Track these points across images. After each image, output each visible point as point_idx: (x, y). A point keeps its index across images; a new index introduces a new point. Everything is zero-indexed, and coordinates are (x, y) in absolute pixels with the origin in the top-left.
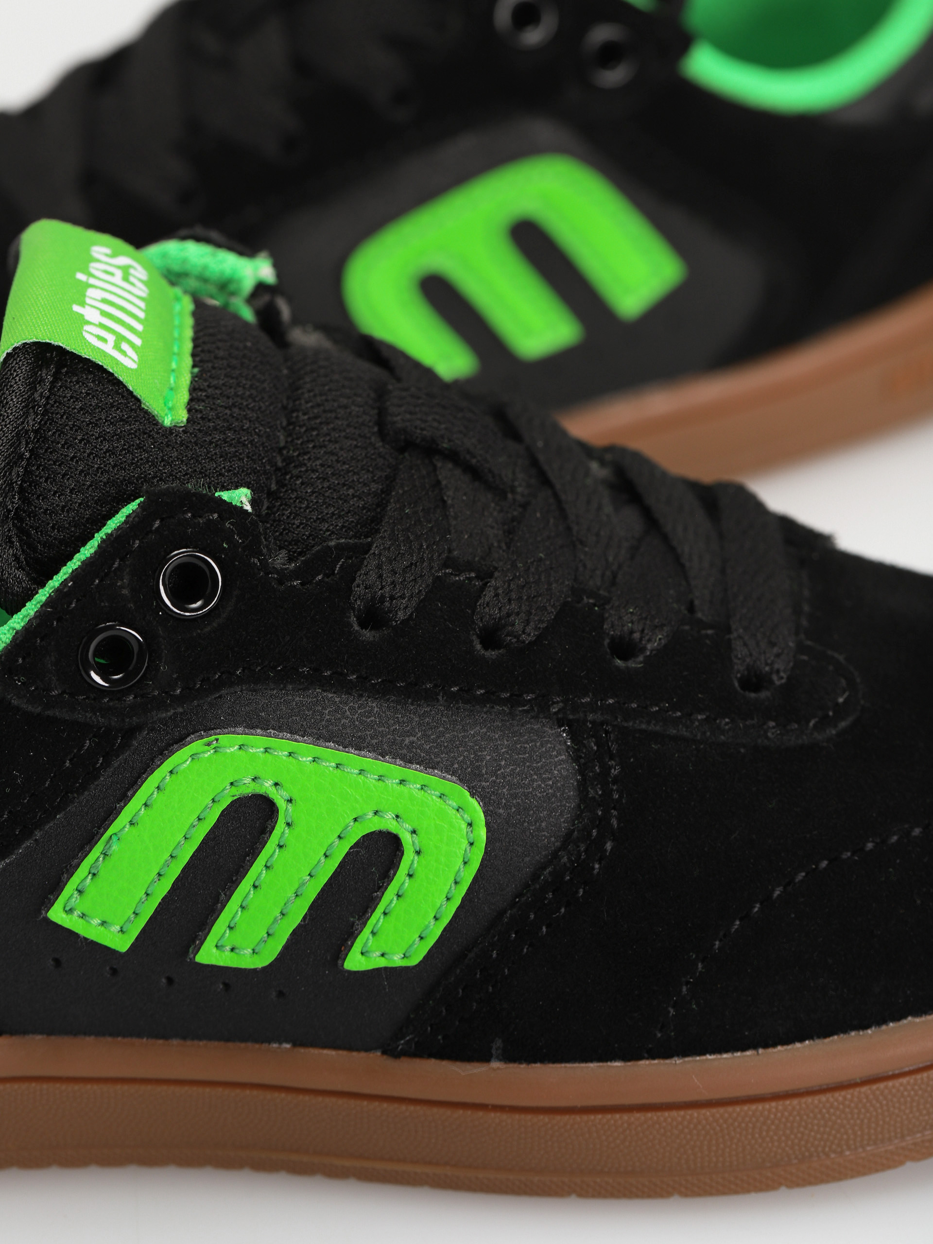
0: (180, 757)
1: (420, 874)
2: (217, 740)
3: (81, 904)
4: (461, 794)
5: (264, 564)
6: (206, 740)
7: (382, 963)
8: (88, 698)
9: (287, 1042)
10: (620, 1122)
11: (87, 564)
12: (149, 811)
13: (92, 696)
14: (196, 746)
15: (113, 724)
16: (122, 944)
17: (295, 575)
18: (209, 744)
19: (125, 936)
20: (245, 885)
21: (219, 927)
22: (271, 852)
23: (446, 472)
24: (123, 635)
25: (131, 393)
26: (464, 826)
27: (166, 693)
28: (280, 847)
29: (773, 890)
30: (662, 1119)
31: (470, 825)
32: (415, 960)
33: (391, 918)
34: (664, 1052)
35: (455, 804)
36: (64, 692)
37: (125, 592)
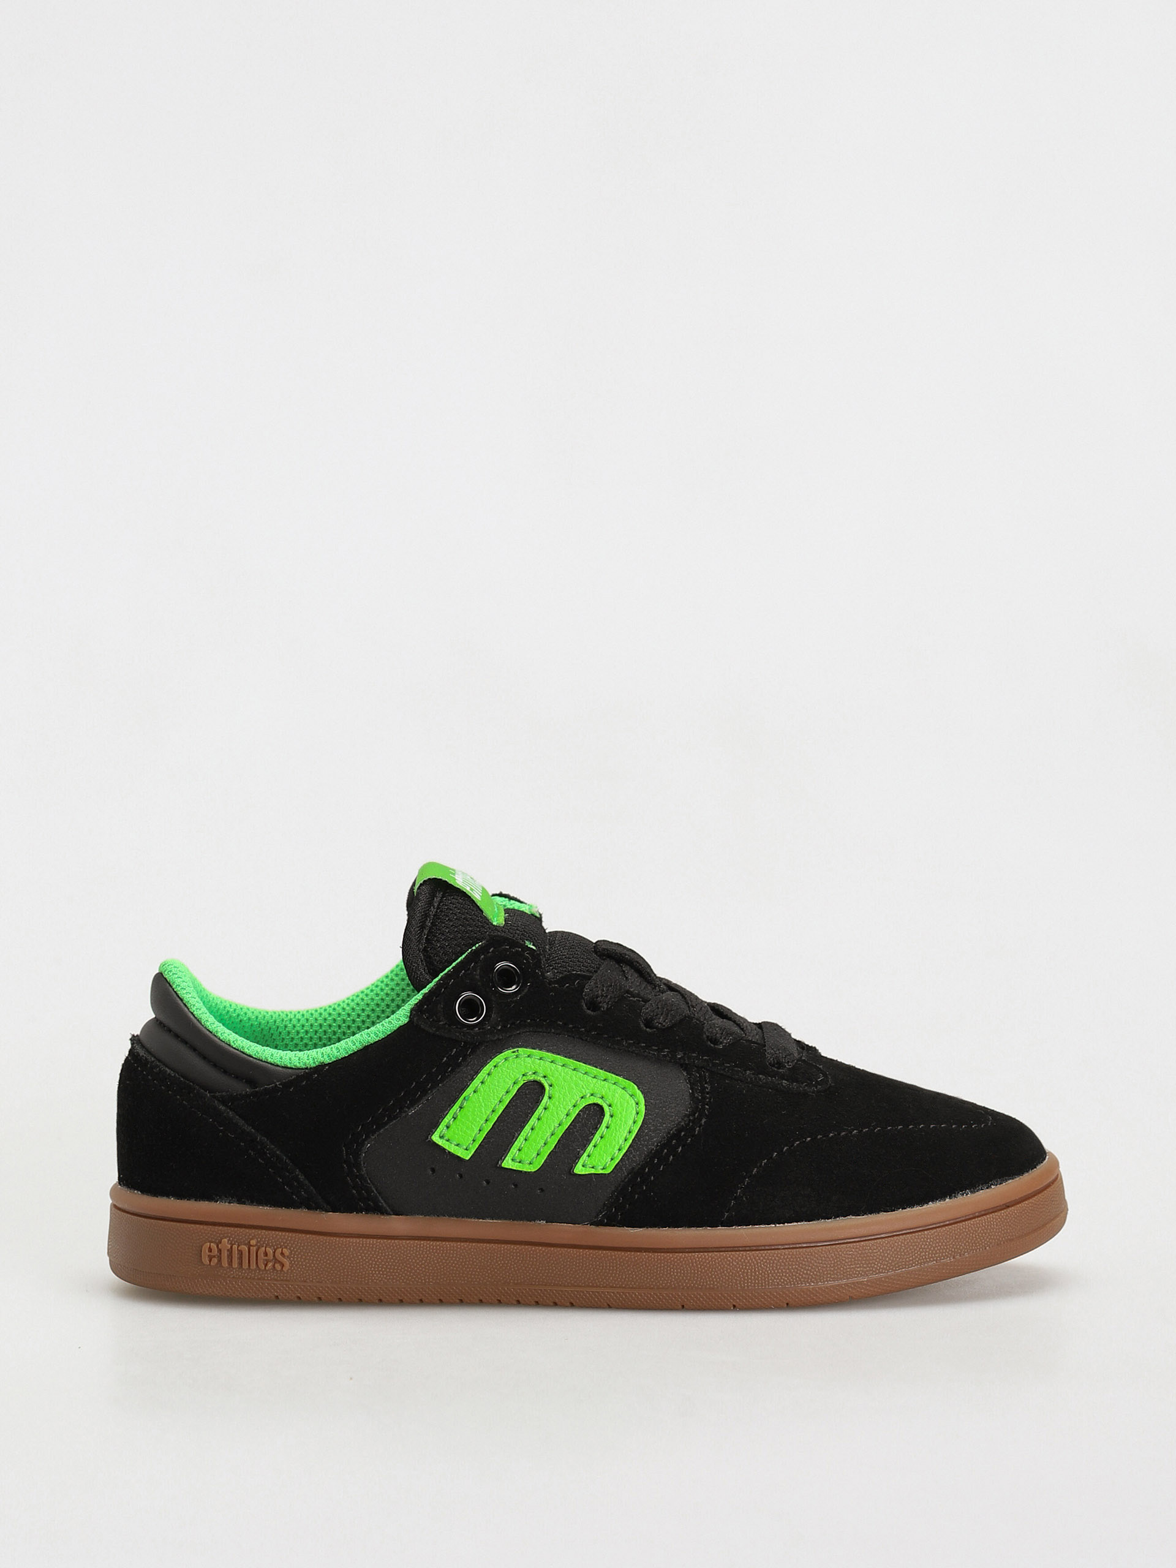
0: (499, 1059)
1: (612, 1127)
2: (518, 1050)
3: (448, 1134)
4: (633, 1088)
5: (543, 974)
6: (512, 1050)
7: (593, 1171)
8: (457, 1028)
9: (543, 1220)
10: (707, 1257)
11: (461, 962)
12: (483, 1086)
13: (459, 1026)
14: (508, 1053)
15: (469, 1040)
16: (467, 1156)
17: (556, 982)
18: (514, 1052)
19: (468, 1152)
20: (527, 1128)
21: (514, 1150)
22: (540, 1112)
23: (626, 968)
24: (475, 999)
25: (478, 907)
26: (634, 1104)
27: (494, 1028)
28: (545, 1109)
29: (784, 1148)
30: (728, 1255)
31: (637, 1104)
32: (608, 1171)
33: (598, 1148)
34: (728, 1224)
35: (630, 1093)
36: (446, 1024)
37: (478, 977)
